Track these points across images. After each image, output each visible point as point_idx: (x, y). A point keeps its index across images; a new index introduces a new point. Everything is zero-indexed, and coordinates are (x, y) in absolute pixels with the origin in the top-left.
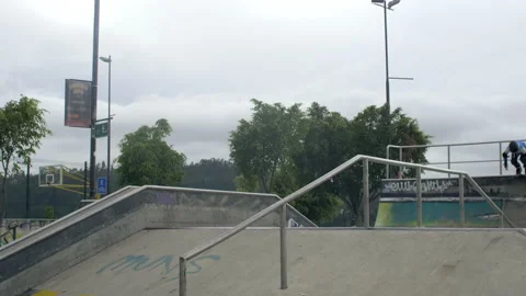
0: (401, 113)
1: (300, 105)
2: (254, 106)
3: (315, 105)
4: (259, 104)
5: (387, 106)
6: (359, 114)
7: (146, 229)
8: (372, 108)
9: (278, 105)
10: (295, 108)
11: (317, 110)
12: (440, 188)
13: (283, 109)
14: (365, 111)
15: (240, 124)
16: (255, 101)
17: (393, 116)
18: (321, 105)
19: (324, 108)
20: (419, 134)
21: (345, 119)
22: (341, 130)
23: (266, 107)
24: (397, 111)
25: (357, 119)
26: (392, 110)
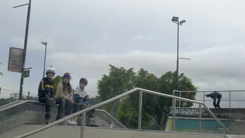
0: (184, 75)
1: (133, 68)
2: (110, 68)
3: (142, 70)
4: (113, 67)
5: (177, 72)
6: (163, 75)
7: (26, 124)
8: (170, 72)
9: (122, 68)
10: (130, 70)
11: (143, 72)
12: (198, 113)
13: (125, 70)
14: (166, 74)
15: (103, 77)
16: (111, 66)
17: (180, 77)
18: (145, 70)
19: (146, 71)
20: (192, 86)
21: (156, 78)
22: (154, 83)
23: (116, 69)
24: (182, 75)
25: (162, 78)
26: (179, 74)
